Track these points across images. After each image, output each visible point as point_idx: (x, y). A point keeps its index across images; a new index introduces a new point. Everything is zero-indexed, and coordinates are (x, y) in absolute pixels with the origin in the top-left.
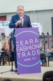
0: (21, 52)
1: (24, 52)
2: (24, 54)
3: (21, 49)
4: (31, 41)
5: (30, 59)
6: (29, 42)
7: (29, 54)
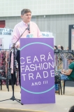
0: (28, 72)
1: (31, 72)
2: (31, 75)
3: (27, 68)
4: (43, 57)
5: (40, 83)
6: (39, 59)
7: (38, 75)
